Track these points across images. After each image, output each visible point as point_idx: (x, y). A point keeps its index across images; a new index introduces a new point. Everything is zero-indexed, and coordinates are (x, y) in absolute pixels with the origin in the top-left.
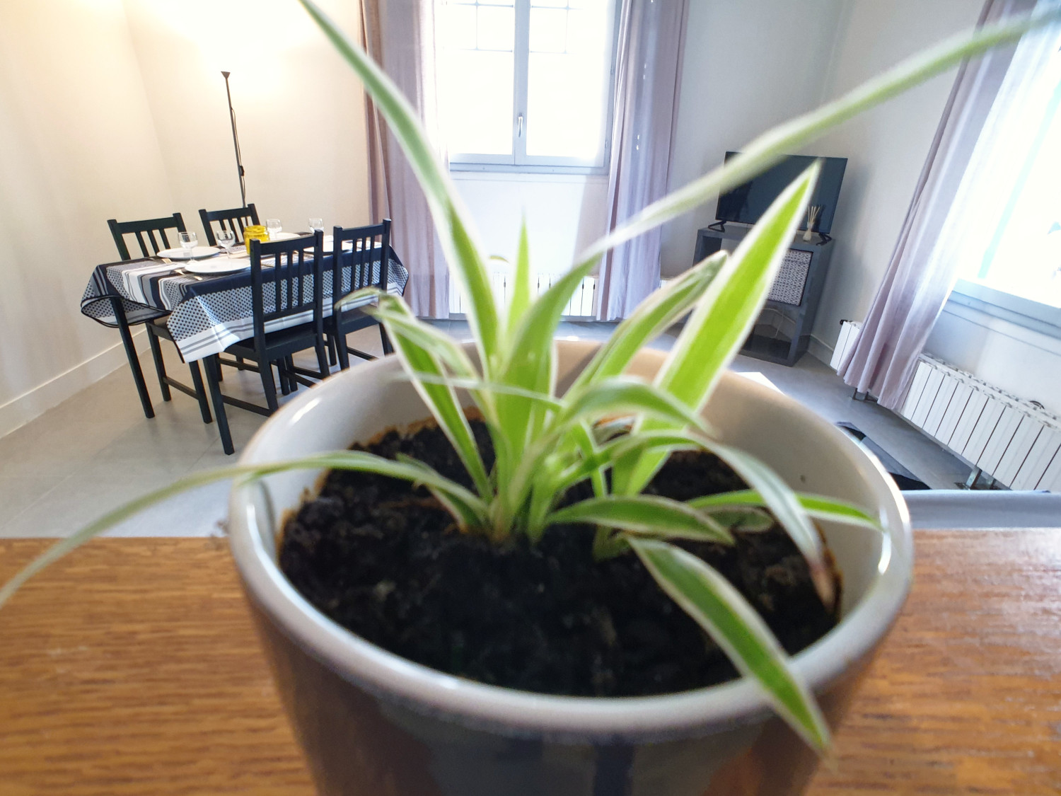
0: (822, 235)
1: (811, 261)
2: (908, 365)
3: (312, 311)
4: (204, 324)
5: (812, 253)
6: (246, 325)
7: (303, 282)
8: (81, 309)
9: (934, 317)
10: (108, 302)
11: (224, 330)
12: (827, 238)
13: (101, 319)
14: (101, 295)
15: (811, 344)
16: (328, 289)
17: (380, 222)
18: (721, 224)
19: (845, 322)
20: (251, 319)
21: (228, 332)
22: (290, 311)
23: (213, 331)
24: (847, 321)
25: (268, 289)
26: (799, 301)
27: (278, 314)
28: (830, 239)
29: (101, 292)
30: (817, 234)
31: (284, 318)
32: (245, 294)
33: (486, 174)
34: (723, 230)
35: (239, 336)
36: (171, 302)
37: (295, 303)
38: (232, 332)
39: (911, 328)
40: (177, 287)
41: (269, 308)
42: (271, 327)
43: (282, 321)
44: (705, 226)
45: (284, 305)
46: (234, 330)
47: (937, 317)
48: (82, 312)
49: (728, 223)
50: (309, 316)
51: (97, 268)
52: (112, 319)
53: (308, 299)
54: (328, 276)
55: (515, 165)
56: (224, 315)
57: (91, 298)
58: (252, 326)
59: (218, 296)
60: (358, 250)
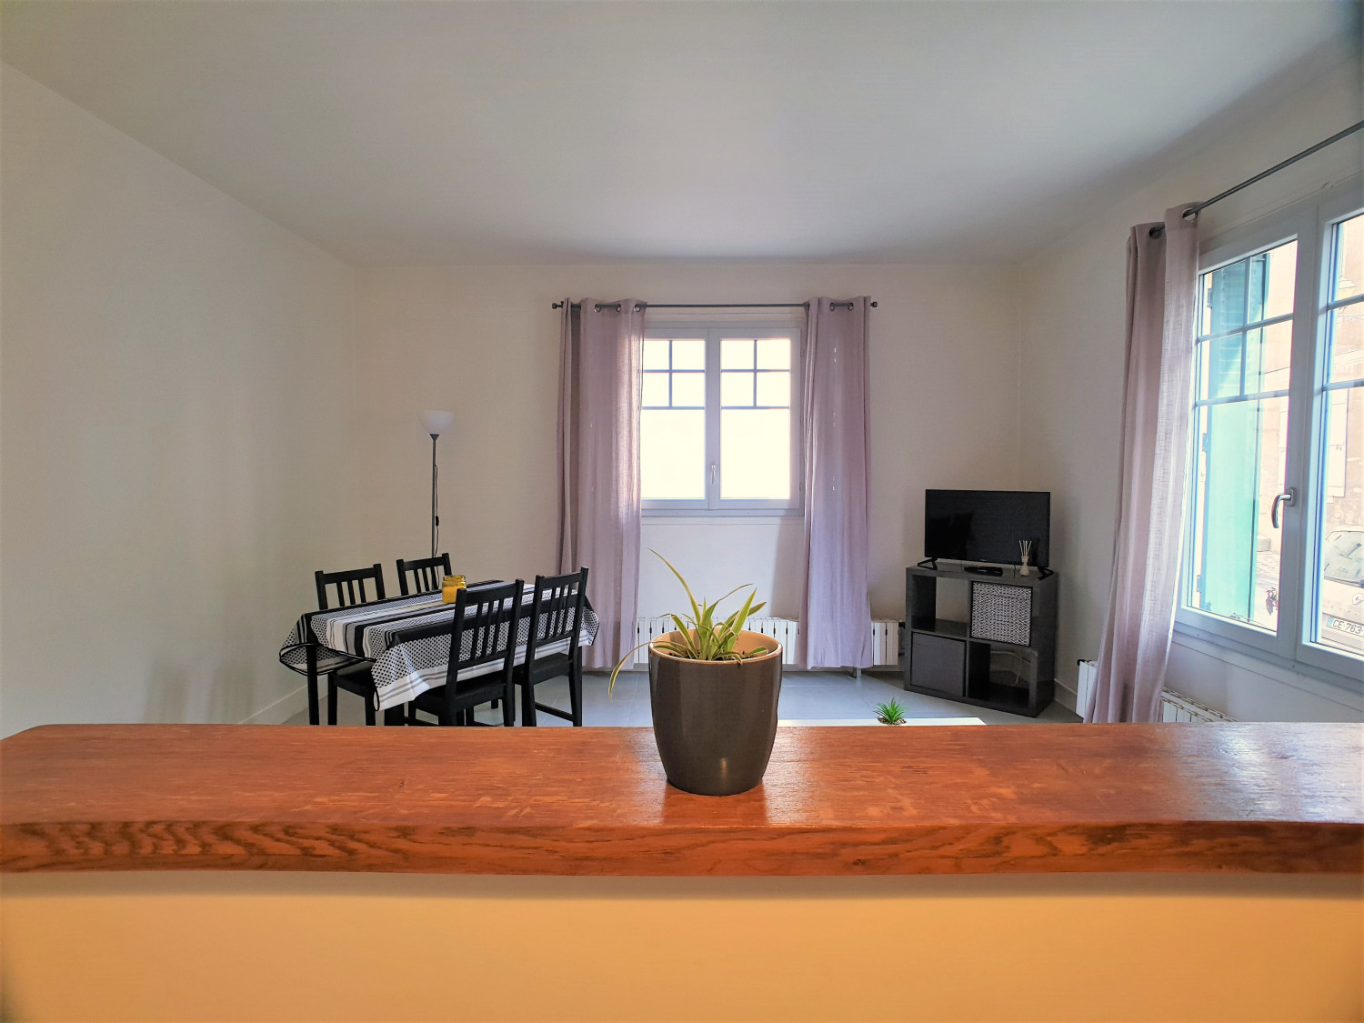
0: (1042, 569)
1: (1032, 596)
2: (1153, 708)
3: (503, 659)
4: (402, 673)
5: (1031, 588)
6: (437, 674)
7: (499, 631)
8: (279, 658)
9: (1165, 651)
10: (303, 652)
11: (417, 679)
12: (1047, 572)
13: (295, 666)
14: (301, 643)
15: (1058, 692)
16: (522, 636)
17: (578, 571)
18: (933, 560)
19: (1081, 662)
20: (445, 667)
21: (420, 680)
22: (484, 659)
23: (407, 679)
24: (1083, 661)
25: (467, 637)
26: (1028, 640)
27: (472, 662)
28: (1052, 572)
29: (300, 640)
30: (1036, 568)
31: (474, 667)
32: (444, 642)
33: (679, 519)
34: (935, 568)
35: (429, 684)
36: (372, 649)
37: (489, 651)
38: (424, 680)
39: (1145, 663)
40: (383, 634)
41: (464, 656)
42: (463, 675)
43: (472, 670)
44: (913, 564)
45: (479, 653)
46: (425, 678)
47: (1168, 650)
48: (281, 661)
49: (939, 560)
50: (499, 665)
51: (302, 617)
52: (304, 666)
53: (501, 647)
54: (524, 624)
55: (709, 510)
56: (422, 663)
57: (291, 646)
58: (446, 674)
59: (418, 644)
60: (557, 596)
